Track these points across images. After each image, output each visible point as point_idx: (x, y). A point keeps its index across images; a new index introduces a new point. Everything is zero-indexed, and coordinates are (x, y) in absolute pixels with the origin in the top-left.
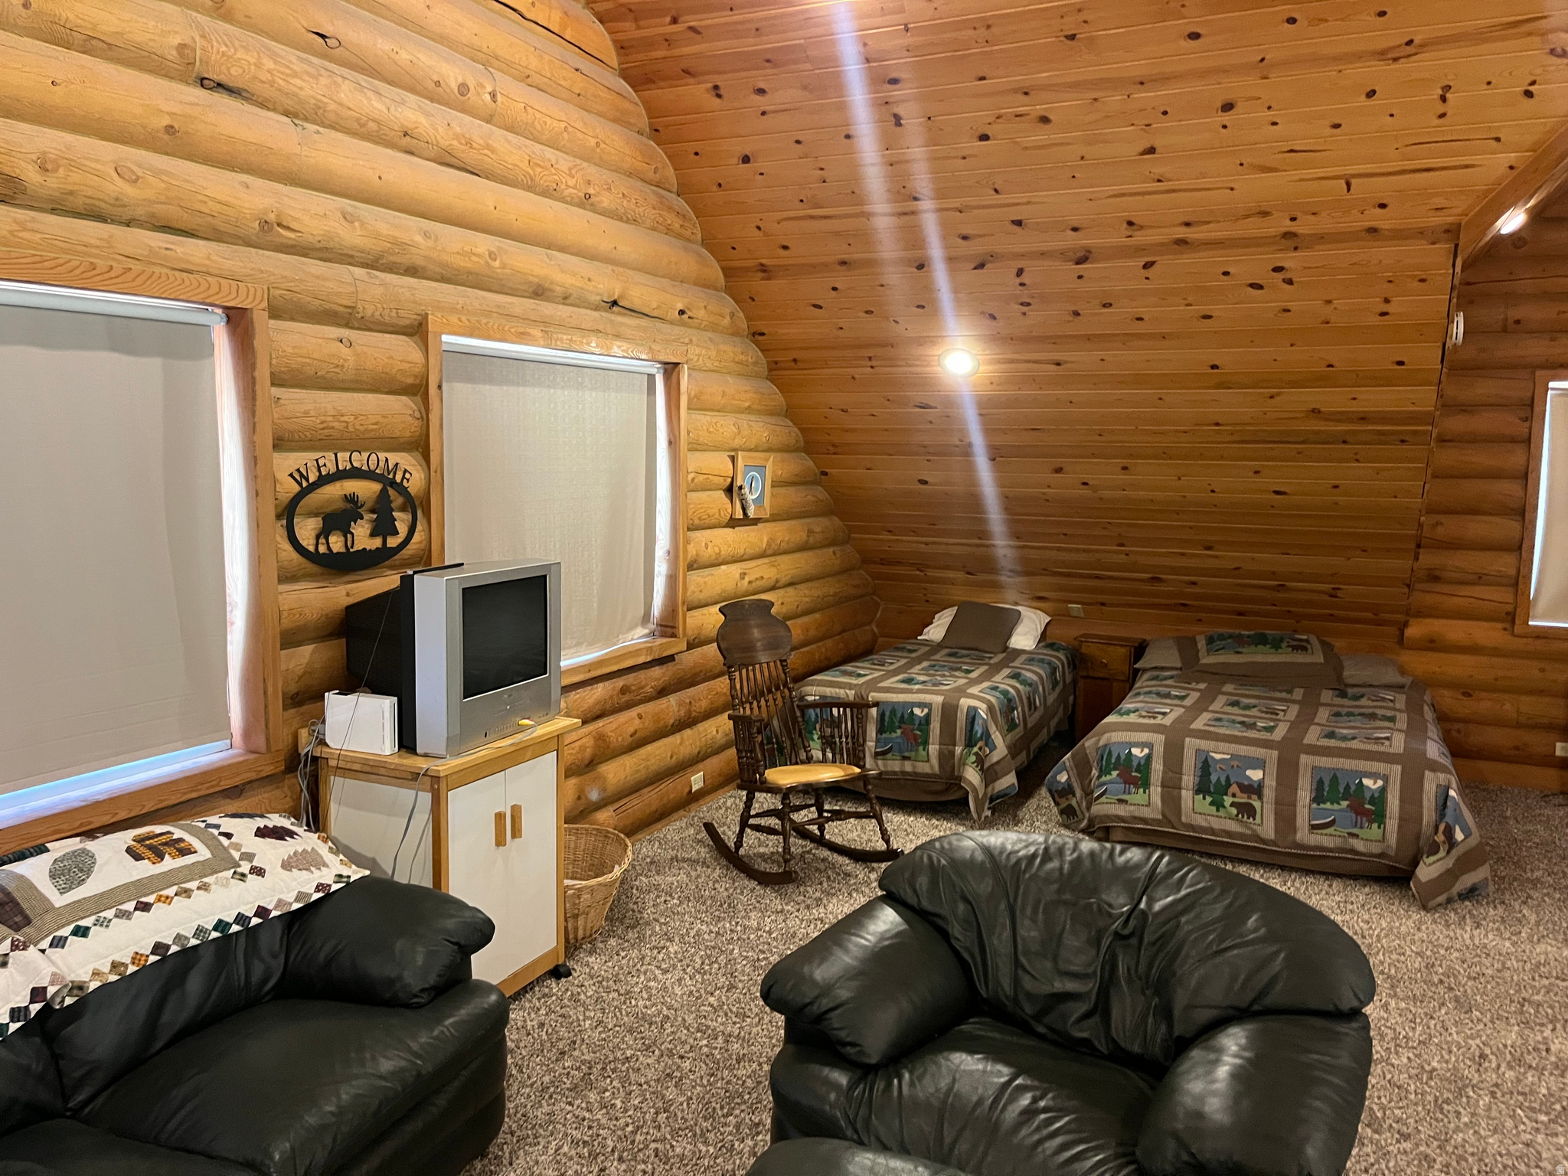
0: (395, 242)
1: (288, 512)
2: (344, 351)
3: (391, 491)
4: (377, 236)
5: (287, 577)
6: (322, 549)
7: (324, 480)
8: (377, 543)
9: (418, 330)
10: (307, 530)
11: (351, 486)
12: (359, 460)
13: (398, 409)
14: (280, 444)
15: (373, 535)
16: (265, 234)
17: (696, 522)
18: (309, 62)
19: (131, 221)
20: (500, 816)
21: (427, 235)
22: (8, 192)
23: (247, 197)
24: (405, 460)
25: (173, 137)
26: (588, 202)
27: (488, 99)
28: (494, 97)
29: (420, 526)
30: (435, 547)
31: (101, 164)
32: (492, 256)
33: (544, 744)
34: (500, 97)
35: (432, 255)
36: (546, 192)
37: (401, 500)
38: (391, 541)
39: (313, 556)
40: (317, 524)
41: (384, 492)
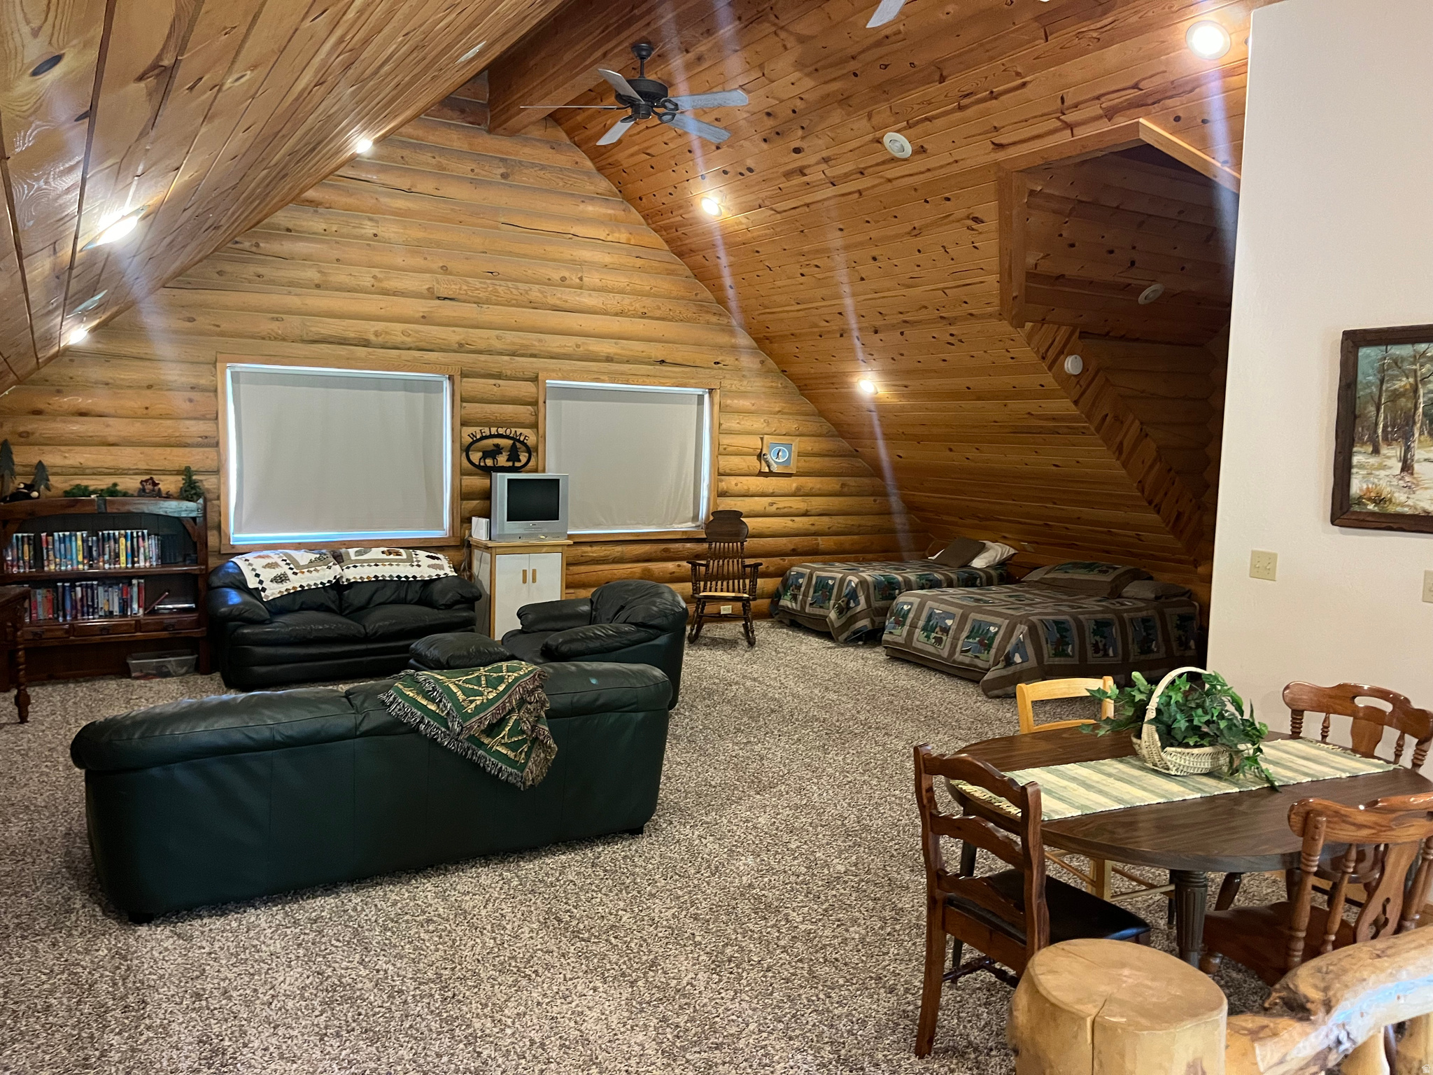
0: (522, 345)
1: (467, 450)
2: (495, 389)
3: (517, 444)
4: (514, 344)
5: (464, 473)
6: (482, 464)
7: (483, 438)
8: (510, 464)
9: (535, 379)
10: (476, 457)
11: (497, 441)
12: (501, 431)
13: (524, 412)
14: (464, 424)
15: (508, 460)
16: (461, 348)
17: (728, 471)
18: (485, 283)
19: (409, 349)
20: (525, 572)
21: (540, 341)
22: (366, 344)
23: (453, 336)
24: (526, 432)
25: (425, 319)
26: (644, 315)
27: (578, 281)
28: (581, 279)
29: (533, 459)
30: (540, 468)
31: (397, 331)
32: (578, 346)
33: (553, 548)
34: (584, 279)
35: (542, 348)
36: (616, 314)
37: (524, 448)
38: (517, 464)
39: (478, 467)
40: (480, 454)
41: (514, 445)
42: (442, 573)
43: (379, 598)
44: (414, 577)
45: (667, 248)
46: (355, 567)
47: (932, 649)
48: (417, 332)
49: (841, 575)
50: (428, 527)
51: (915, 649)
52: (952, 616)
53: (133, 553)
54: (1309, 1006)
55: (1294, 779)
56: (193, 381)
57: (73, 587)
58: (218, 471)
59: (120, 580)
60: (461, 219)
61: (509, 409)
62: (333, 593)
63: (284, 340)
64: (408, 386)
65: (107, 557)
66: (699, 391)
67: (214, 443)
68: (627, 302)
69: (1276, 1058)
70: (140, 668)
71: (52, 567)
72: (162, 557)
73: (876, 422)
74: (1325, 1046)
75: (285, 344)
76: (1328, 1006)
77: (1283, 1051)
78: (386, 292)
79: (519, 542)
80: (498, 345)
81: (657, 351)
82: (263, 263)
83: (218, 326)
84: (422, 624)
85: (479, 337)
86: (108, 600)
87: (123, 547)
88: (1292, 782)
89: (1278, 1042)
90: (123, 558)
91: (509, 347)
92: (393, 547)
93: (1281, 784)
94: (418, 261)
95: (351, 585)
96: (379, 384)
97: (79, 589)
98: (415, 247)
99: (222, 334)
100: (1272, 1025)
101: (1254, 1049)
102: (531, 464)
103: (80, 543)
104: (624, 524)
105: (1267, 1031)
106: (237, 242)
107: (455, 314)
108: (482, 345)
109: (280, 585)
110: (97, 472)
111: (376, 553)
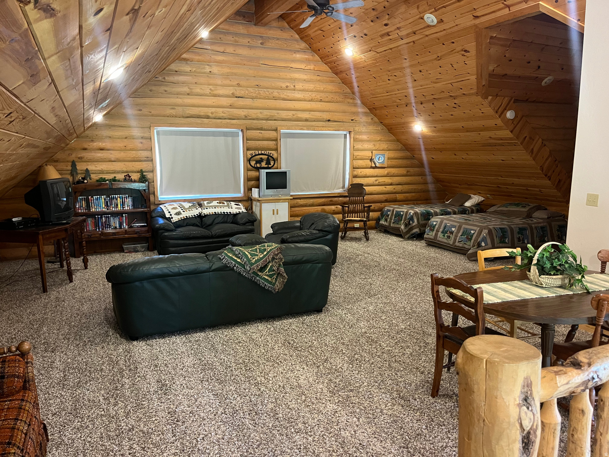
0: (271, 116)
1: (249, 160)
2: (260, 134)
4: (267, 115)
5: (248, 170)
6: (256, 166)
7: (256, 155)
8: (267, 166)
9: (276, 130)
10: (253, 163)
11: (261, 156)
12: (263, 152)
13: (272, 144)
14: (248, 150)
15: (266, 164)
16: (246, 118)
17: (357, 167)
18: (255, 90)
19: (225, 119)
20: (273, 210)
21: (278, 113)
22: (208, 117)
23: (242, 113)
24: (273, 152)
25: (231, 106)
26: (321, 101)
27: (293, 87)
28: (294, 86)
29: (276, 164)
30: (279, 167)
31: (220, 112)
32: (294, 115)
33: (284, 200)
34: (296, 86)
35: (279, 117)
36: (309, 101)
37: (272, 159)
38: (270, 166)
39: (254, 167)
40: (255, 162)
41: (268, 157)
42: (241, 211)
43: (216, 221)
44: (230, 213)
45: (331, 71)
46: (207, 208)
47: (445, 241)
48: (228, 112)
49: (406, 210)
50: (235, 192)
51: (439, 241)
52: (455, 227)
53: (123, 204)
54: (581, 364)
55: (598, 289)
56: (142, 135)
57: (101, 217)
58: (153, 171)
59: (118, 214)
60: (244, 63)
61: (265, 143)
62: (198, 219)
63: (176, 117)
64: (225, 134)
65: (113, 206)
66: (345, 133)
67: (151, 160)
68: (314, 95)
69: (565, 382)
70: (127, 248)
71: (94, 210)
72: (133, 205)
73: (421, 143)
74: (587, 379)
75: (177, 118)
76: (589, 365)
77: (569, 379)
78: (215, 96)
79: (271, 198)
80: (261, 116)
81: (326, 116)
82: (166, 86)
83: (151, 112)
84: (234, 231)
85: (253, 113)
86: (115, 222)
87: (119, 202)
88: (597, 290)
89: (566, 376)
90: (119, 206)
91: (265, 117)
92: (221, 201)
93: (592, 291)
94: (227, 82)
95: (206, 216)
96: (214, 134)
97: (104, 218)
98: (226, 76)
99: (152, 115)
100: (564, 370)
101: (556, 377)
102: (275, 165)
103: (103, 200)
104: (314, 190)
105: (562, 372)
106: (156, 78)
107: (242, 104)
108: (254, 116)
109: (178, 216)
110: (108, 173)
111: (215, 203)
